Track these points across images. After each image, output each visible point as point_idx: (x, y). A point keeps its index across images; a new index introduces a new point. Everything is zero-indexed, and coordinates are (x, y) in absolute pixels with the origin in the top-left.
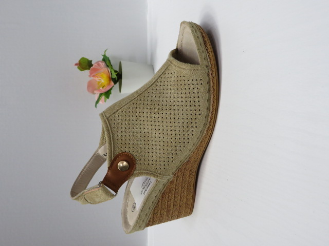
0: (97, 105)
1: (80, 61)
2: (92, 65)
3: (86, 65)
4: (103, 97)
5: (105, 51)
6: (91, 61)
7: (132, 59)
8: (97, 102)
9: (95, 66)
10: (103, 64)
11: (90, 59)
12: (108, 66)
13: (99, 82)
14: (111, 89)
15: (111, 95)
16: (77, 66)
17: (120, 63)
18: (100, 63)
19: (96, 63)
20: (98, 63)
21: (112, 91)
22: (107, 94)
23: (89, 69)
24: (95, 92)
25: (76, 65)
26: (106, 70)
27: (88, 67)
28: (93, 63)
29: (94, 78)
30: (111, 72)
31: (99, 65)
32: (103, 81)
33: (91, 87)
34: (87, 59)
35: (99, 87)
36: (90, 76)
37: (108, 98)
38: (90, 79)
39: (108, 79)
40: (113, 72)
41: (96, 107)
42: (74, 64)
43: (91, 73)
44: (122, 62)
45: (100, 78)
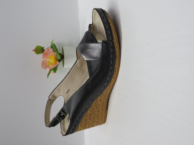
0: (49, 76)
1: (35, 48)
3: (40, 50)
4: (52, 71)
5: (53, 41)
6: (43, 48)
8: (49, 74)
9: (46, 51)
10: (51, 50)
11: (43, 47)
12: (54, 51)
13: (50, 62)
14: (57, 66)
15: (57, 70)
16: (34, 52)
18: (49, 49)
19: (46, 49)
20: (48, 49)
21: (58, 67)
22: (55, 69)
23: (42, 53)
24: (47, 68)
25: (33, 50)
26: (53, 53)
27: (41, 52)
28: (45, 49)
29: (46, 59)
30: (57, 55)
31: (48, 50)
32: (52, 61)
33: (44, 65)
34: (41, 47)
35: (49, 65)
36: (43, 58)
37: (55, 72)
38: (43, 59)
39: (55, 60)
40: (58, 55)
41: (48, 78)
42: (32, 50)
43: (44, 56)
44: (64, 47)
45: (50, 59)
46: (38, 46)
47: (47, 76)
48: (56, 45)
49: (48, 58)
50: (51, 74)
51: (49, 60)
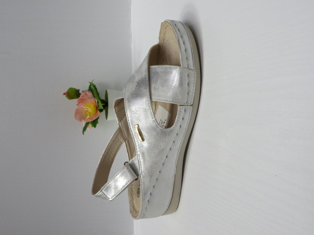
0: (85, 132)
1: (68, 91)
2: (80, 94)
3: (74, 94)
4: (90, 125)
5: (93, 81)
6: (79, 90)
8: (85, 129)
9: (83, 95)
10: (90, 94)
11: (78, 89)
12: (94, 96)
13: (87, 111)
14: (98, 118)
15: (97, 124)
16: (65, 96)
17: (106, 91)
18: (87, 93)
20: (84, 92)
21: (99, 120)
22: (94, 123)
24: (82, 120)
25: (64, 94)
26: (93, 100)
27: (76, 97)
28: (80, 92)
30: (98, 102)
31: (86, 94)
32: (90, 110)
33: (79, 115)
34: (75, 89)
35: (86, 116)
36: (78, 105)
37: (95, 127)
38: (77, 107)
39: (95, 109)
40: (100, 103)
41: (83, 133)
43: (79, 102)
44: (108, 91)
45: (88, 107)
46: (71, 89)
47: (82, 131)
48: (97, 87)
49: (85, 106)
50: (88, 128)
51: (87, 109)
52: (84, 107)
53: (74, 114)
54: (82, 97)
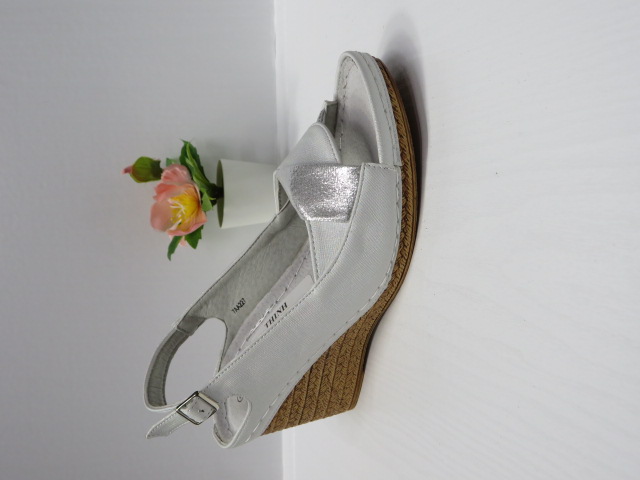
0: (172, 256)
1: (134, 166)
2: (161, 171)
3: (147, 170)
4: (184, 243)
6: (158, 162)
7: (247, 156)
10: (183, 173)
11: (155, 157)
13: (179, 210)
14: (202, 227)
15: (200, 241)
16: (128, 175)
17: (220, 164)
18: (177, 169)
22: (194, 238)
24: (165, 231)
25: (126, 171)
26: (189, 186)
27: (151, 177)
28: (162, 165)
31: (175, 173)
32: (183, 208)
33: (161, 218)
34: (151, 160)
35: (176, 219)
36: (156, 197)
37: (194, 245)
38: (156, 202)
39: (194, 205)
40: (206, 195)
41: (169, 258)
42: (122, 170)
43: (161, 190)
44: (223, 162)
45: (178, 202)
46: (141, 160)
47: (167, 251)
48: (199, 153)
49: (172, 199)
50: (177, 250)
51: (176, 205)
52: (170, 201)
53: (148, 214)
54: (166, 178)
